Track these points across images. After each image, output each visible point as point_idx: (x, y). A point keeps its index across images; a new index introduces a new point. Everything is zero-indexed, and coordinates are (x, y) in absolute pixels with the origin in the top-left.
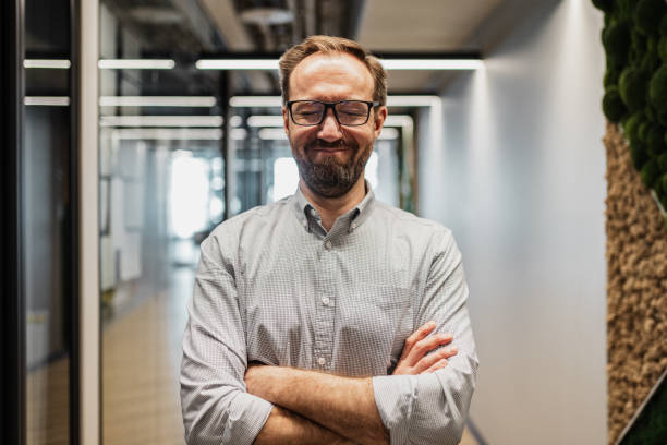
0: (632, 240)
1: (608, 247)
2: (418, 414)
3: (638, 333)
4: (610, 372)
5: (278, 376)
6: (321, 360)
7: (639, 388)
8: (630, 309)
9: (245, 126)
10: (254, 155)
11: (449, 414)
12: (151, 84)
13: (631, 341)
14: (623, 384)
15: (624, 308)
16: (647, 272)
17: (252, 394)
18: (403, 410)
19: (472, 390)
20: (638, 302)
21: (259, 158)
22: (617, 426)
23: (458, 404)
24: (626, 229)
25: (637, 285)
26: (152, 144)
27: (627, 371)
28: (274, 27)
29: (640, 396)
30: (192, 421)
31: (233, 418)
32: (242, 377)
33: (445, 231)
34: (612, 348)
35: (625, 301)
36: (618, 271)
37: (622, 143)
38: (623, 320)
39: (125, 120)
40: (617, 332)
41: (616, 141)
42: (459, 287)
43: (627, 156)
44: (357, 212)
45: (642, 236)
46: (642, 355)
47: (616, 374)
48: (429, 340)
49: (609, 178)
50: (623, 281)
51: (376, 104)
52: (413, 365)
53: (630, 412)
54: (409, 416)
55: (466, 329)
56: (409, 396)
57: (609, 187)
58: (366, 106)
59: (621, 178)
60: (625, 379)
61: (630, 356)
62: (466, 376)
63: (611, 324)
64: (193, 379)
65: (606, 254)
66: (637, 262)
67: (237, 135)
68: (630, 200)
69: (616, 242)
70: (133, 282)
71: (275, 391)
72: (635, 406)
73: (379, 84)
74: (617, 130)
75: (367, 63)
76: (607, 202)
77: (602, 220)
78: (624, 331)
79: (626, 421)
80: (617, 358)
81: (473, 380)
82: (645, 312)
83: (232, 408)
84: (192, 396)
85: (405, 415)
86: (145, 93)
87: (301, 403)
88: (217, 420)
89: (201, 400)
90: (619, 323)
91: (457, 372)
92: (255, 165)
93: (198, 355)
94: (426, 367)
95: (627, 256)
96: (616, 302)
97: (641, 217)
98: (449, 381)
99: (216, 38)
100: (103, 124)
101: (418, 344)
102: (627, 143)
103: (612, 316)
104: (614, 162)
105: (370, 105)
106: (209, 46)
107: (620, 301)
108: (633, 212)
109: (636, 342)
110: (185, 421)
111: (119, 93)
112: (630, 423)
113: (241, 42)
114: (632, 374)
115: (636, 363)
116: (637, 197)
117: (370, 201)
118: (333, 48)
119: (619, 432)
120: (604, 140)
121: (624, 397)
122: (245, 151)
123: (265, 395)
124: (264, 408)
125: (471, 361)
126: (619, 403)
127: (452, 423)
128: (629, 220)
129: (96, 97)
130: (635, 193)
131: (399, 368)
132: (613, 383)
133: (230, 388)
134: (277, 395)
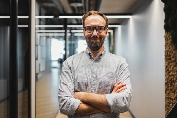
0: (172, 62)
1: (165, 64)
2: (118, 103)
3: (173, 86)
4: (166, 96)
5: (82, 94)
6: (93, 91)
7: (174, 100)
8: (171, 80)
9: (71, 32)
10: (73, 40)
11: (125, 103)
12: (48, 22)
13: (172, 88)
14: (169, 99)
15: (170, 79)
16: (176, 70)
17: (76, 98)
18: (114, 102)
19: (131, 97)
20: (174, 78)
21: (74, 40)
22: (167, 110)
23: (127, 100)
24: (170, 59)
25: (173, 73)
26: (48, 37)
27: (170, 96)
28: (78, 7)
29: (174, 102)
30: (61, 105)
31: (71, 104)
32: (73, 94)
33: (123, 59)
34: (166, 90)
35: (170, 78)
36: (168, 70)
37: (169, 37)
38: (169, 82)
39: (42, 31)
40: (168, 86)
41: (168, 36)
42: (127, 72)
43: (171, 40)
44: (102, 54)
45: (174, 61)
46: (174, 92)
47: (167, 96)
48: (120, 85)
49: (166, 46)
50: (169, 73)
51: (106, 27)
52: (116, 91)
53: (171, 106)
54: (115, 103)
55: (129, 82)
56: (115, 98)
57: (166, 48)
58: (104, 28)
59: (169, 46)
60: (170, 98)
61: (171, 92)
62: (129, 93)
63: (166, 84)
64: (61, 95)
65: (165, 66)
66: (173, 68)
67: (69, 35)
68: (171, 52)
69: (168, 62)
70: (43, 72)
71: (82, 98)
72: (173, 105)
73: (107, 22)
74: (168, 33)
75: (104, 17)
76: (165, 52)
77: (164, 57)
78: (170, 86)
79: (170, 109)
80: (168, 92)
81: (131, 94)
82: (175, 81)
83: (71, 102)
84: (61, 99)
85: (114, 103)
86: (46, 24)
87: (88, 100)
88: (67, 105)
89: (63, 100)
90: (168, 83)
91: (127, 93)
92: (73, 42)
93: (62, 89)
94: (119, 92)
95: (170, 66)
96: (167, 78)
97: (174, 56)
98: (125, 95)
99: (64, 10)
100: (36, 32)
101: (117, 86)
102: (171, 37)
103: (166, 82)
104: (167, 42)
105: (105, 27)
106: (62, 12)
107: (169, 77)
108: (172, 55)
109: (173, 88)
110: (60, 105)
111: (40, 24)
112: (171, 109)
113: (70, 11)
114: (172, 97)
115: (173, 94)
116: (173, 51)
117: (105, 51)
118: (95, 14)
119: (168, 112)
120: (164, 36)
121: (170, 102)
122: (71, 39)
123: (79, 99)
124: (79, 102)
125: (130, 90)
126: (168, 104)
127: (126, 105)
128: (171, 57)
129: (35, 25)
130: (173, 50)
131: (113, 92)
132: (167, 99)
133: (70, 97)
134: (82, 99)
